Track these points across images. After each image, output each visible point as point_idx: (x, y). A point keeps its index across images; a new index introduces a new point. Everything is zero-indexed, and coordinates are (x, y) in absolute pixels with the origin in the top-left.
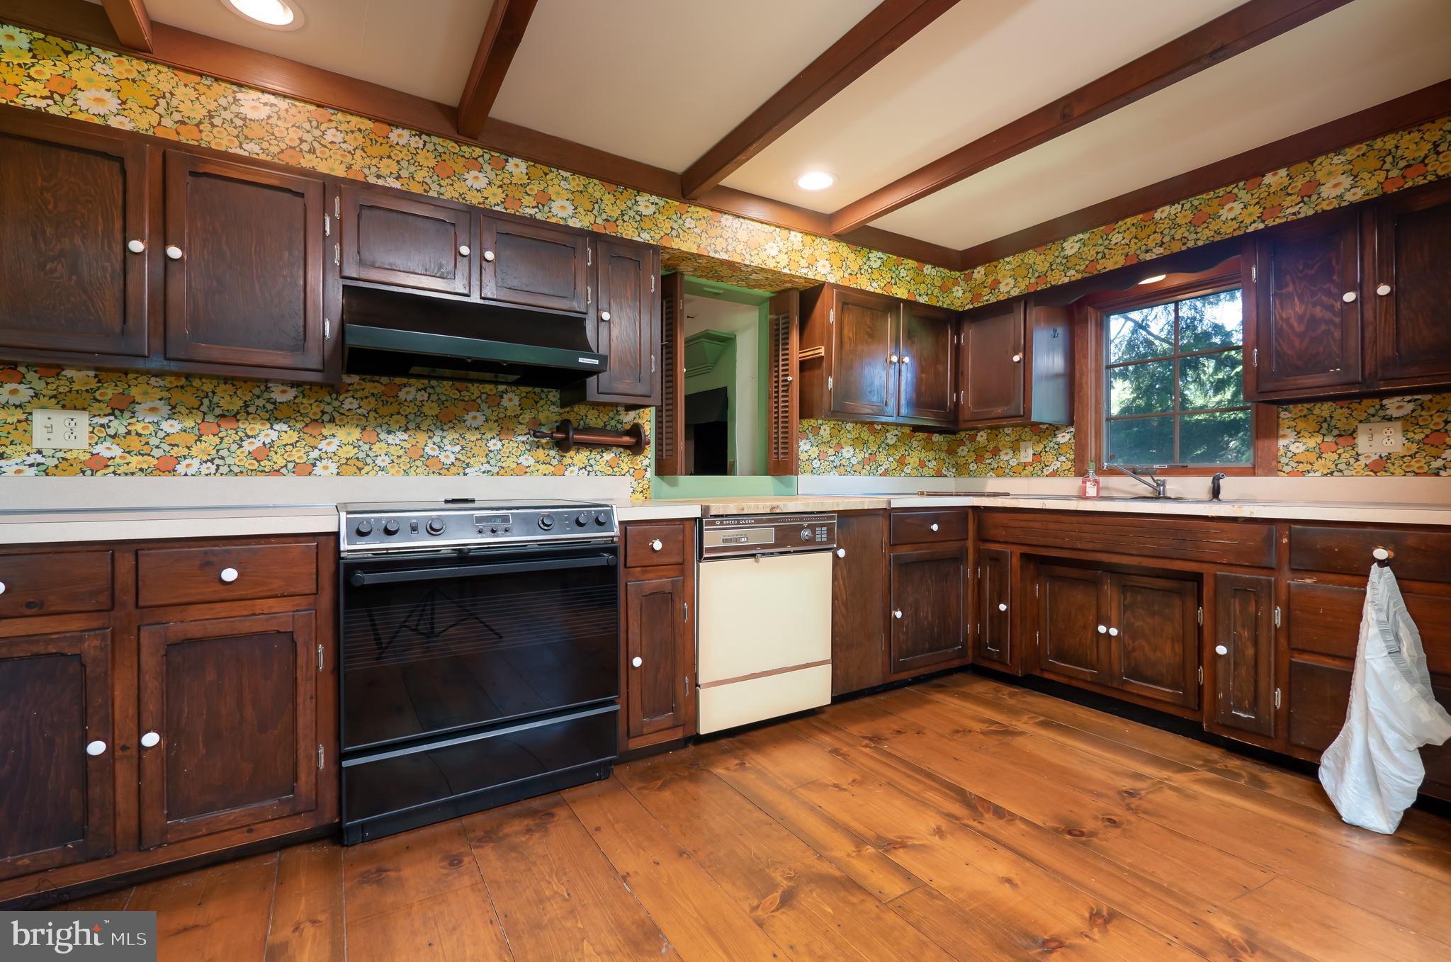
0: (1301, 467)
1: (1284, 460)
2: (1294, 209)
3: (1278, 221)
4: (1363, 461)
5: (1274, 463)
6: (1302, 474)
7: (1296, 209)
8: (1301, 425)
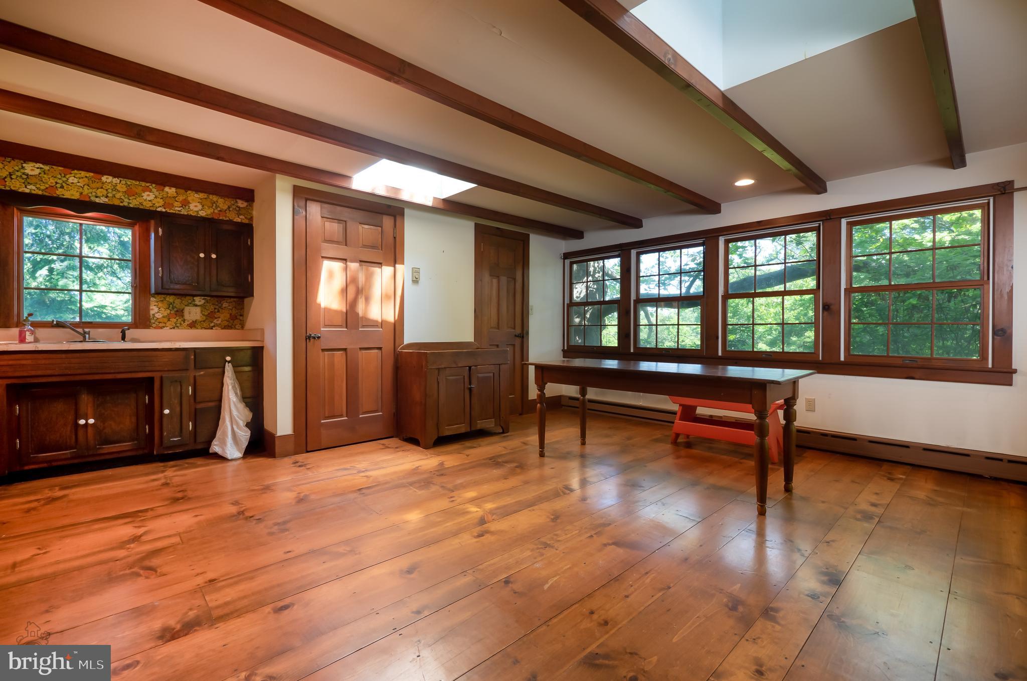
0: (161, 325)
1: (153, 321)
2: (177, 209)
3: (171, 211)
4: (187, 323)
5: (148, 323)
6: (161, 328)
7: (180, 209)
8: (160, 305)
